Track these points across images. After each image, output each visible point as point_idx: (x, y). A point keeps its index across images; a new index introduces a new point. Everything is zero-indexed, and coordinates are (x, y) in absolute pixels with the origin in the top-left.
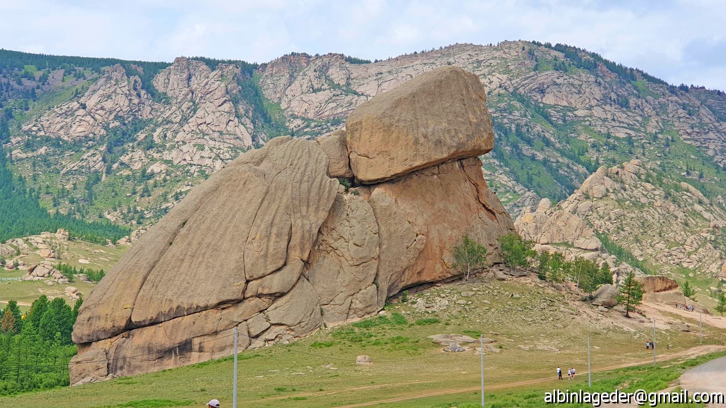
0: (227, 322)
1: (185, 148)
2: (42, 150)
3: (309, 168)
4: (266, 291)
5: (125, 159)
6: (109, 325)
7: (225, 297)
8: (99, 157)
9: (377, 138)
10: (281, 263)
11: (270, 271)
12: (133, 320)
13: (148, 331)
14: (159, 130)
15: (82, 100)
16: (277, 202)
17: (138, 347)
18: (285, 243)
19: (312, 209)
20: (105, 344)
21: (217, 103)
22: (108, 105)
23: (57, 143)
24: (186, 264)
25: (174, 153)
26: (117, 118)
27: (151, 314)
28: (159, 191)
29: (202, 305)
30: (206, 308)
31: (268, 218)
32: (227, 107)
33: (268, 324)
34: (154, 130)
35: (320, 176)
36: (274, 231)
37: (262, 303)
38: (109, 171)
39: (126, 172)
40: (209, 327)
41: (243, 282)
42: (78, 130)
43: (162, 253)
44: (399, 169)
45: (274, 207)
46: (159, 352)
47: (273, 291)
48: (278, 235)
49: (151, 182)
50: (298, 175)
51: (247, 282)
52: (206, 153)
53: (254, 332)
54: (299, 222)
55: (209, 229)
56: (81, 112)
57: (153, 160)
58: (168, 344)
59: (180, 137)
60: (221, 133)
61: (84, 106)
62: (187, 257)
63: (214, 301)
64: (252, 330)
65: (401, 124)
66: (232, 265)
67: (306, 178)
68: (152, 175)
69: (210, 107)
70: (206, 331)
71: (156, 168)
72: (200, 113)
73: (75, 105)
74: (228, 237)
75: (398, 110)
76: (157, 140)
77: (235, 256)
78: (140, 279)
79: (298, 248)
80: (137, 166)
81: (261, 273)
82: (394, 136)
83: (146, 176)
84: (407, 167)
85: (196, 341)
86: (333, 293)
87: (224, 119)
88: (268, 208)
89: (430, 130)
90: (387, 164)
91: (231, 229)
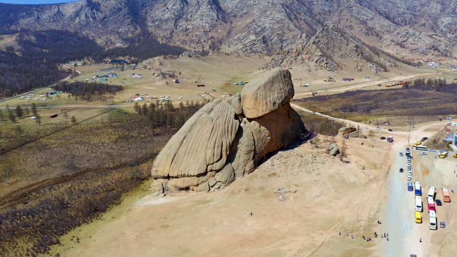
0: (201, 181)
1: (197, 20)
2: (157, 23)
3: (228, 117)
4: (214, 169)
5: (180, 24)
6: (162, 175)
7: (200, 173)
8: (173, 24)
9: (252, 102)
10: (219, 157)
11: (215, 161)
12: (170, 175)
13: (175, 180)
14: (190, 15)
15: (167, 6)
16: (217, 132)
17: (172, 185)
18: (220, 150)
19: (229, 134)
20: (161, 180)
21: (206, 5)
22: (175, 7)
23: (161, 20)
24: (186, 156)
25: (194, 22)
26: (177, 11)
27: (175, 175)
28: (191, 34)
29: (192, 175)
30: (194, 176)
31: (214, 139)
32: (209, 6)
33: (215, 182)
34: (188, 15)
35: (232, 120)
36: (216, 145)
37: (213, 173)
38: (176, 29)
39: (181, 29)
40: (195, 183)
41: (206, 166)
42: (167, 16)
43: (178, 150)
44: (260, 114)
45: (216, 134)
46: (179, 188)
47: (217, 169)
48: (218, 147)
49: (188, 31)
50: (224, 120)
51: (207, 166)
52: (204, 22)
53: (211, 185)
54: (225, 140)
55: (193, 142)
56: (167, 10)
57: (188, 25)
58: (182, 187)
59: (196, 16)
60: (208, 15)
61: (168, 8)
62: (187, 153)
63: (196, 174)
64: (210, 184)
65: (261, 97)
66: (202, 159)
67: (227, 121)
68: (189, 29)
69: (204, 7)
70: (194, 184)
71: (189, 27)
72: (201, 9)
73: (165, 8)
74: (200, 146)
75: (260, 91)
76: (189, 18)
77: (203, 155)
78: (171, 160)
79: (225, 151)
80: (184, 26)
81: (212, 162)
82: (258, 101)
83: (187, 30)
84: (263, 114)
85: (191, 187)
86: (238, 166)
87: (208, 11)
88: (214, 135)
89: (271, 98)
90: (256, 113)
91: (201, 143)
